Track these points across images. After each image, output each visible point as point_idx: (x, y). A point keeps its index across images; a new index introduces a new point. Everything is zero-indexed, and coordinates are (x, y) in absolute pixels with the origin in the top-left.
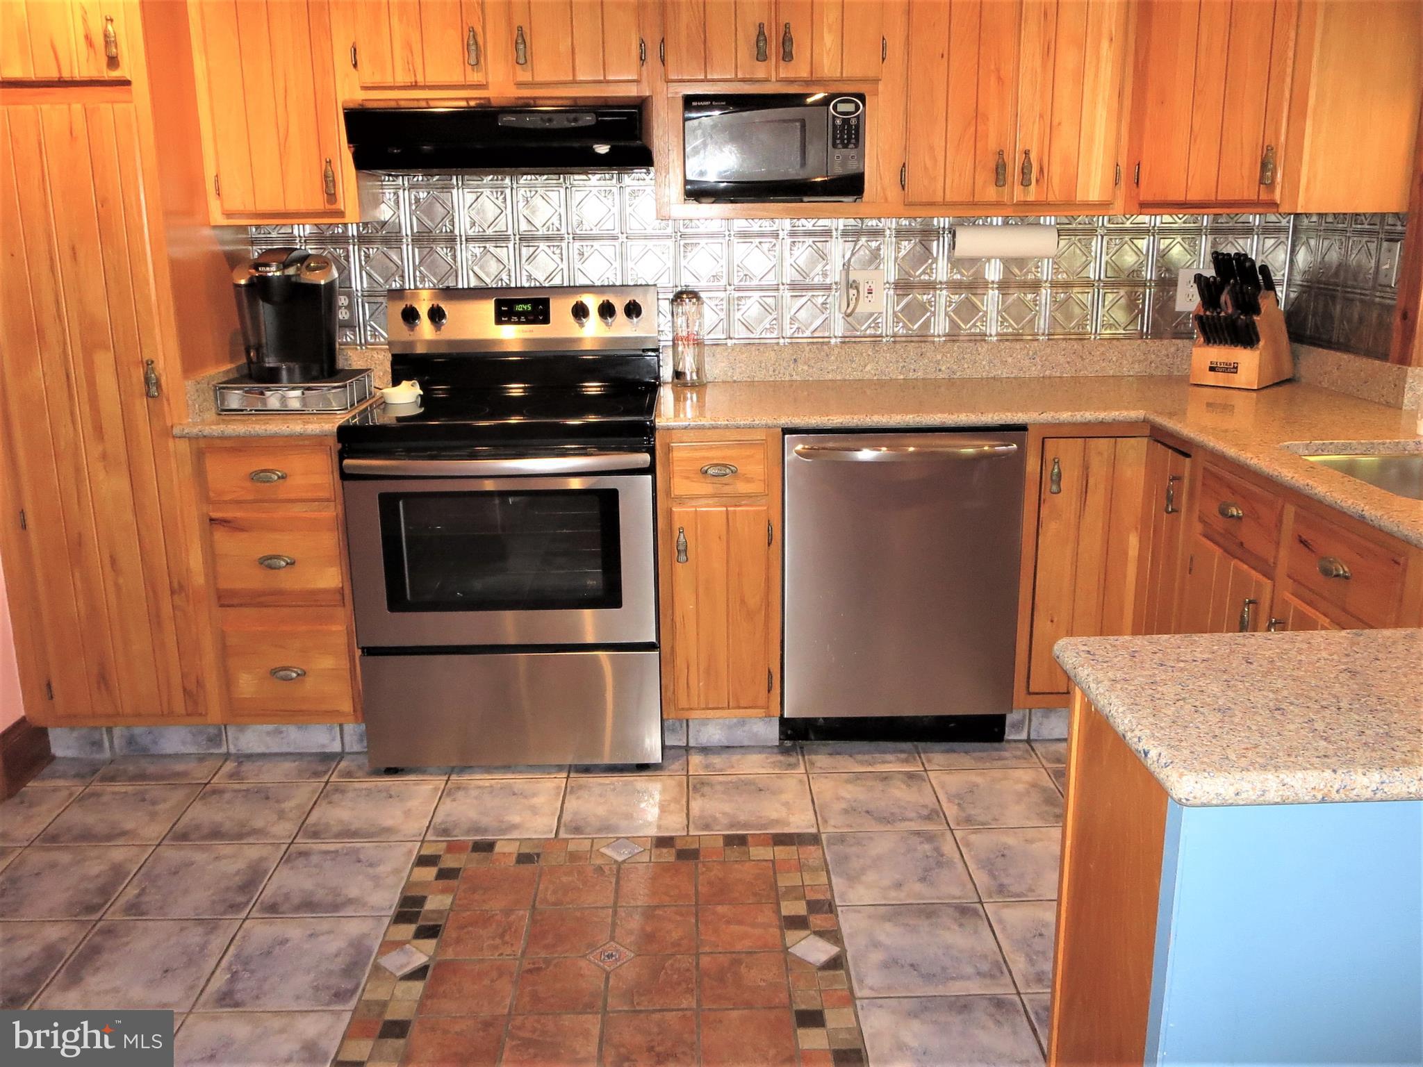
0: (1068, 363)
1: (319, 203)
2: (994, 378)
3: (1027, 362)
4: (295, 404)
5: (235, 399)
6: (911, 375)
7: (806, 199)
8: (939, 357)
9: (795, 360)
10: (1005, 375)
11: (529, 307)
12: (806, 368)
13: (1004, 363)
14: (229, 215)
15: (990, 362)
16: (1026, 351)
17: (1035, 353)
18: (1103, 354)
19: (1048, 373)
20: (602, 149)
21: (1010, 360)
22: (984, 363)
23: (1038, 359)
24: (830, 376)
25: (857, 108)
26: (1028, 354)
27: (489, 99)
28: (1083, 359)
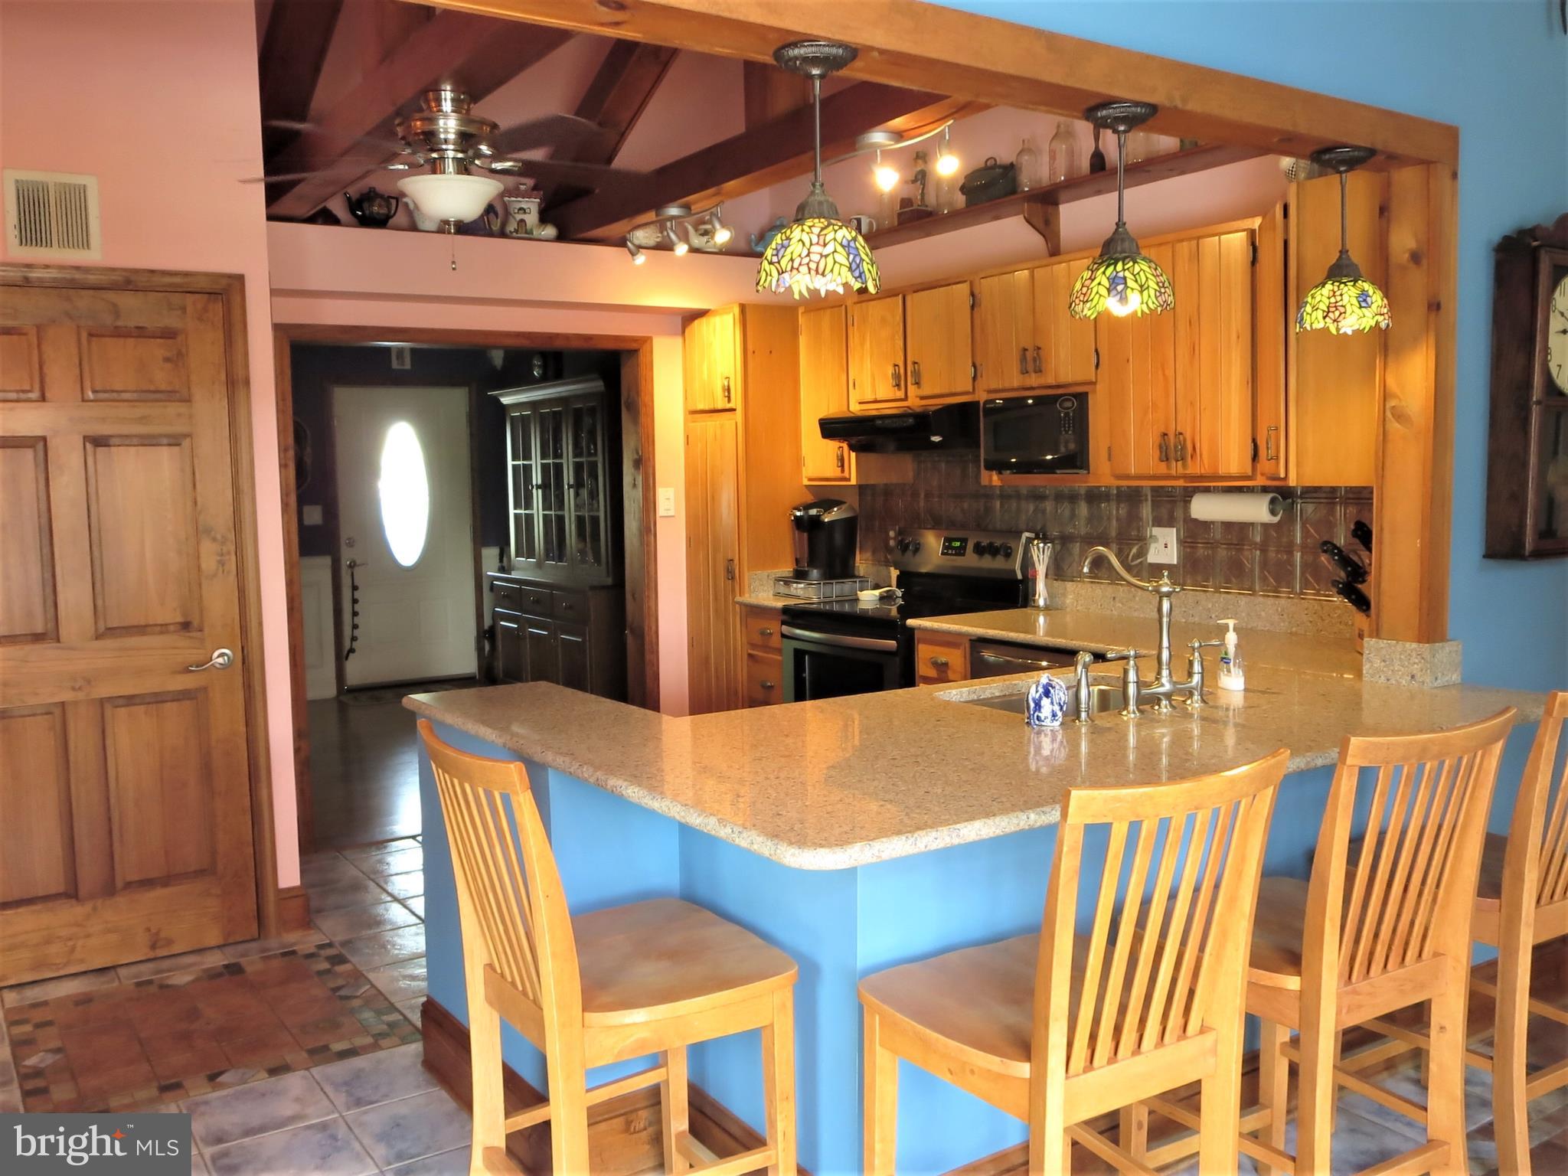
0: (1311, 622)
1: (837, 473)
2: (1251, 629)
3: (1276, 617)
4: (800, 593)
5: (782, 589)
6: (1191, 620)
7: (1058, 471)
8: (1210, 606)
9: (1114, 598)
10: (1259, 628)
11: (958, 544)
12: (1120, 605)
13: (1259, 616)
14: (810, 480)
15: (1249, 615)
16: (1275, 608)
17: (1283, 610)
18: (1339, 616)
19: (1294, 629)
20: (936, 439)
21: (1263, 614)
22: (1244, 614)
23: (1285, 616)
24: (1136, 614)
25: (1073, 403)
26: (1277, 610)
27: (908, 407)
28: (1323, 620)
